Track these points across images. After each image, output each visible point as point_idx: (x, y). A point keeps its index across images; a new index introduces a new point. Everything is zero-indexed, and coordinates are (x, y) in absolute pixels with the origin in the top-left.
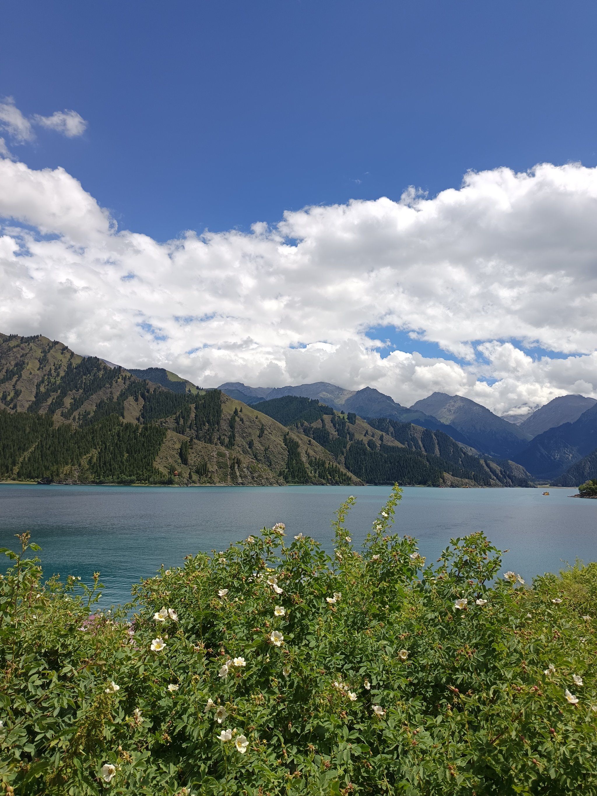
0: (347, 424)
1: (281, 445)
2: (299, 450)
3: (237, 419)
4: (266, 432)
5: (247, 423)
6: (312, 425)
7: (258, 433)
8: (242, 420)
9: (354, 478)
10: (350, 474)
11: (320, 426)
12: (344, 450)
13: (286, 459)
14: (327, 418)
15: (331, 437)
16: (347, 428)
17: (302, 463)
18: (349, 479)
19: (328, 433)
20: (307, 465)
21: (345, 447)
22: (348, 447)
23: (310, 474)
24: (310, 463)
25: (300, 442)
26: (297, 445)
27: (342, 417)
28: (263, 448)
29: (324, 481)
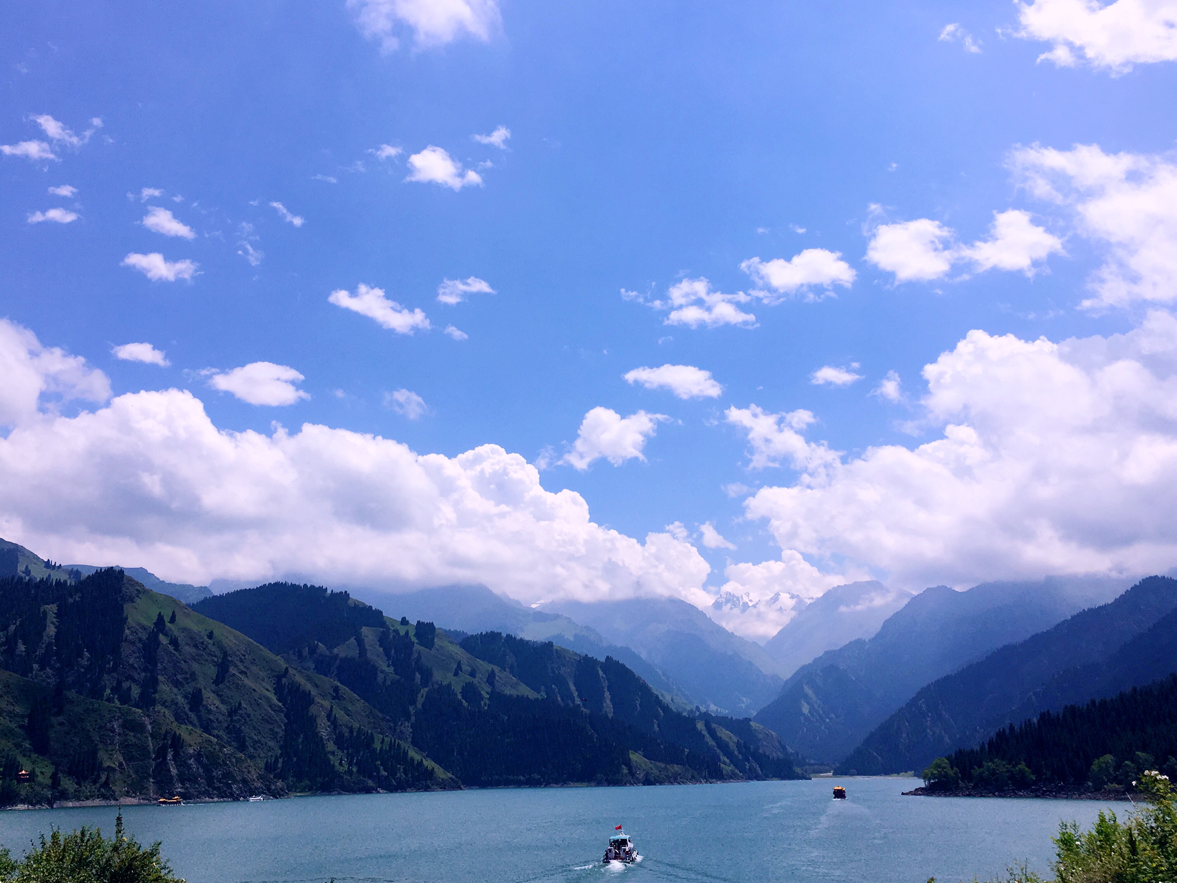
0: (417, 647)
1: (268, 699)
2: (313, 710)
3: (163, 640)
4: (232, 670)
5: (188, 650)
6: (335, 651)
7: (212, 671)
8: (174, 642)
9: (441, 773)
10: (429, 763)
11: (354, 653)
12: (411, 709)
13: (282, 733)
14: (368, 634)
15: (380, 677)
16: (415, 655)
17: (320, 742)
18: (430, 774)
19: (374, 670)
20: (331, 746)
21: (413, 702)
22: (420, 700)
23: (337, 767)
24: (340, 742)
25: (314, 692)
26: (307, 699)
27: (402, 633)
28: (224, 708)
29: (370, 783)
